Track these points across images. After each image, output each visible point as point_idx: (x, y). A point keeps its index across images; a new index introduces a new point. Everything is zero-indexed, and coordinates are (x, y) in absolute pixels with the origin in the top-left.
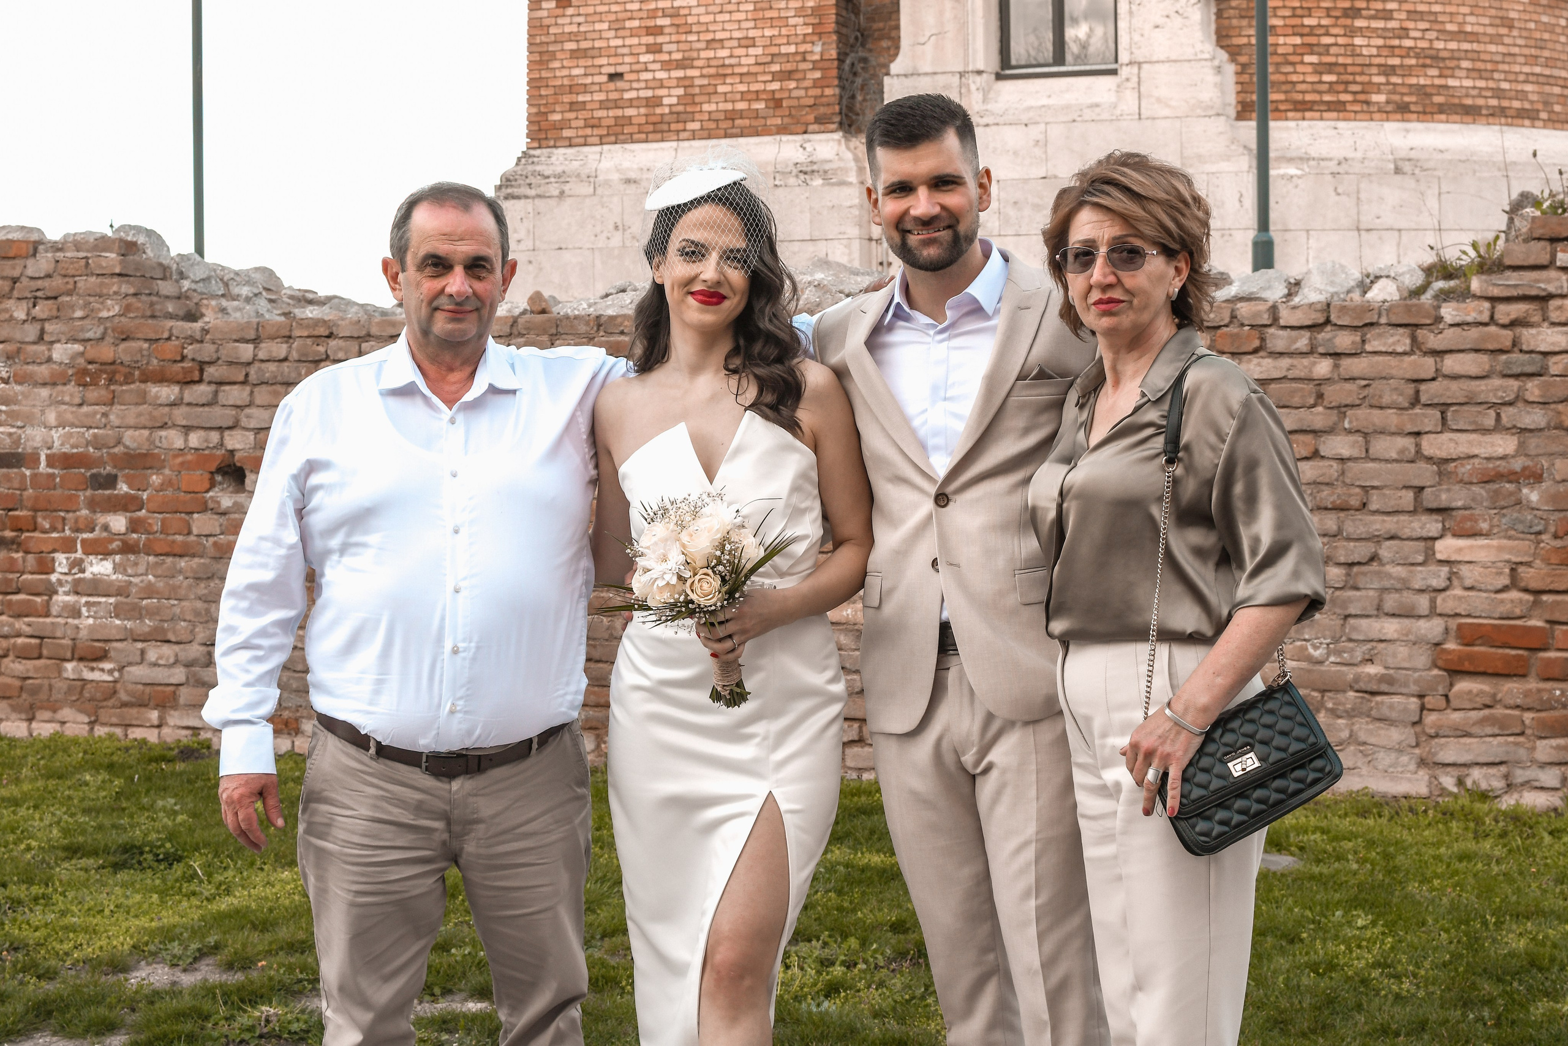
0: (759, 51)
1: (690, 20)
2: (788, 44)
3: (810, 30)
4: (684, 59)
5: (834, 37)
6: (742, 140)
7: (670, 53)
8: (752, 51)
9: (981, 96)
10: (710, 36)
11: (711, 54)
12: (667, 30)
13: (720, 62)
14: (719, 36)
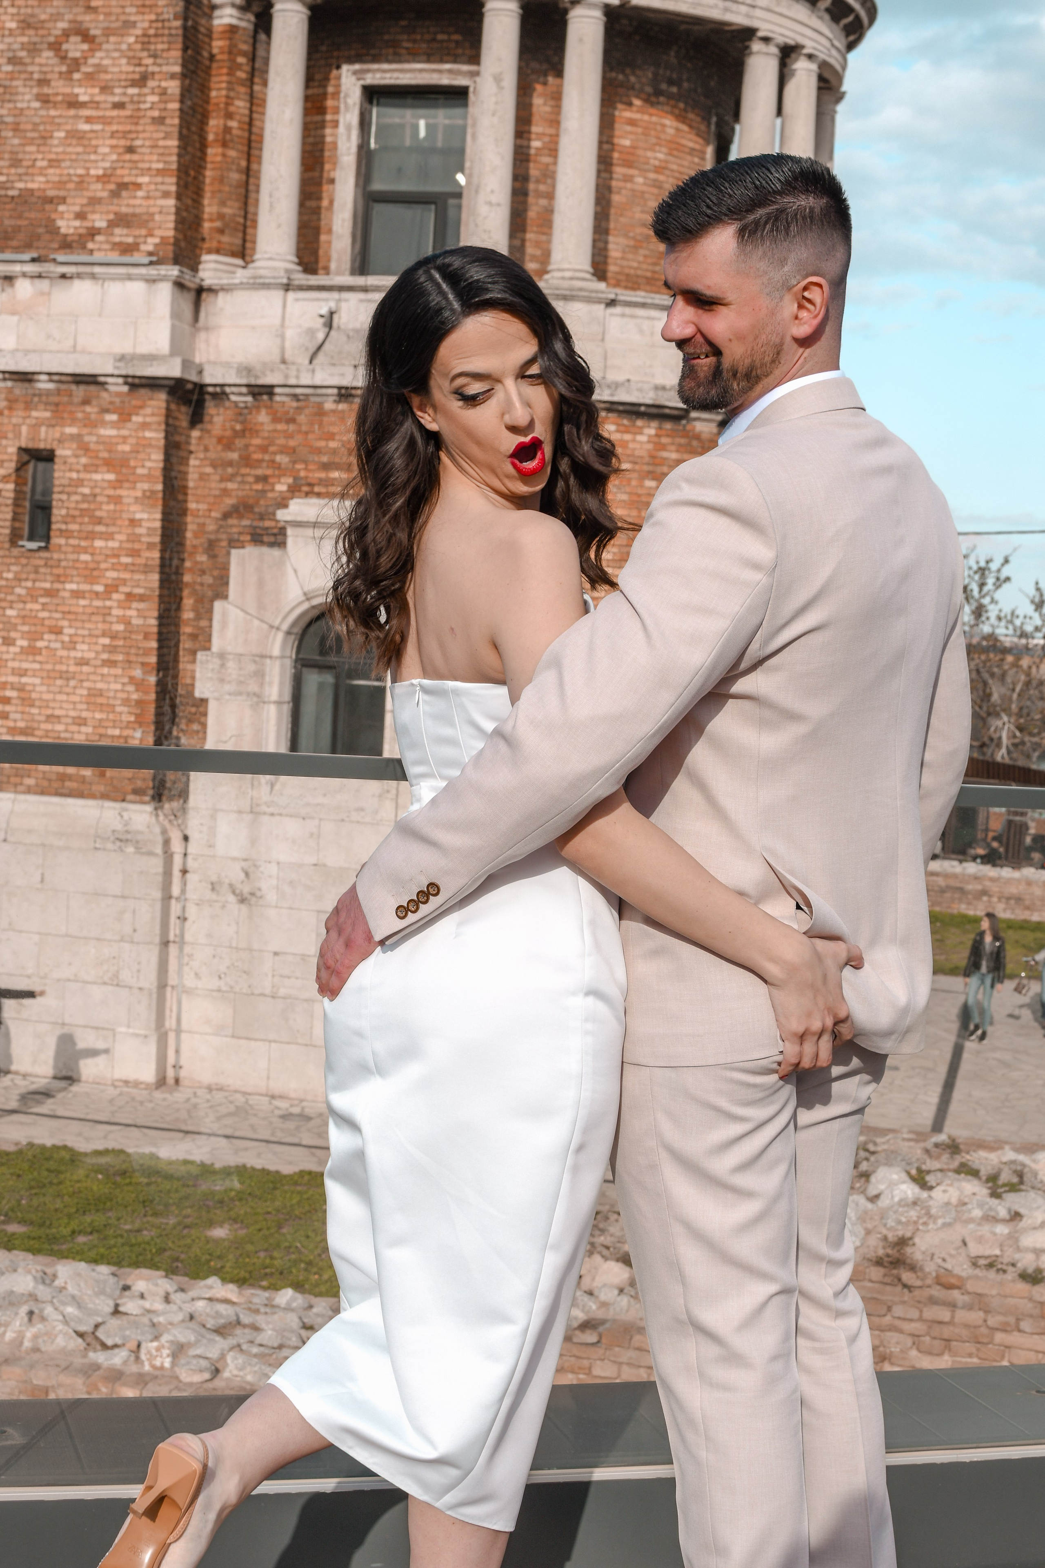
0: (89, 730)
1: (34, 695)
2: (114, 727)
3: (132, 718)
4: (27, 728)
5: (152, 728)
6: (70, 801)
7: (15, 721)
8: (84, 729)
9: (269, 789)
10: (49, 712)
11: (49, 726)
12: (14, 701)
13: (56, 735)
14: (57, 712)
